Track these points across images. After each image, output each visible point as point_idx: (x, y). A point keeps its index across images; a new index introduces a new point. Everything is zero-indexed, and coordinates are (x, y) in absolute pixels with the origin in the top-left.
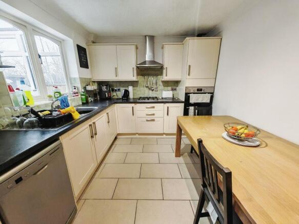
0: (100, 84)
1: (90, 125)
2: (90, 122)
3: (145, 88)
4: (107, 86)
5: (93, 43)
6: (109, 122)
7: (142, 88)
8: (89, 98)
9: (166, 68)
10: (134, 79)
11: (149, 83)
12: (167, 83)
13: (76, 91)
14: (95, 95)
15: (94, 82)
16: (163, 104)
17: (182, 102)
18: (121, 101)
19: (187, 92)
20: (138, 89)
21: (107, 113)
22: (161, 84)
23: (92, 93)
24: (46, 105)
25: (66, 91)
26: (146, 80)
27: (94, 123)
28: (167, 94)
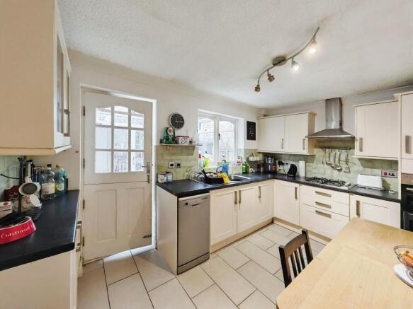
0: (266, 155)
1: (236, 192)
2: (237, 189)
3: (326, 166)
4: (272, 158)
5: (265, 116)
6: (260, 197)
7: (320, 165)
8: (250, 169)
9: (361, 139)
10: (305, 152)
11: (332, 160)
12: (369, 163)
13: (239, 160)
14: (259, 167)
15: (260, 153)
16: (348, 194)
17: (396, 201)
18: (286, 177)
19: (404, 183)
20: (314, 165)
21: (259, 187)
22: (358, 162)
23: (256, 164)
24: (214, 169)
25: (232, 159)
26: (327, 155)
27: (240, 192)
28: (372, 181)
